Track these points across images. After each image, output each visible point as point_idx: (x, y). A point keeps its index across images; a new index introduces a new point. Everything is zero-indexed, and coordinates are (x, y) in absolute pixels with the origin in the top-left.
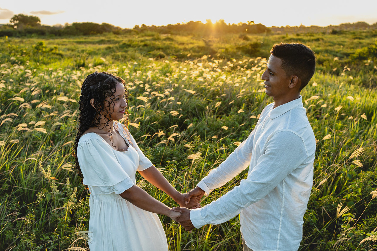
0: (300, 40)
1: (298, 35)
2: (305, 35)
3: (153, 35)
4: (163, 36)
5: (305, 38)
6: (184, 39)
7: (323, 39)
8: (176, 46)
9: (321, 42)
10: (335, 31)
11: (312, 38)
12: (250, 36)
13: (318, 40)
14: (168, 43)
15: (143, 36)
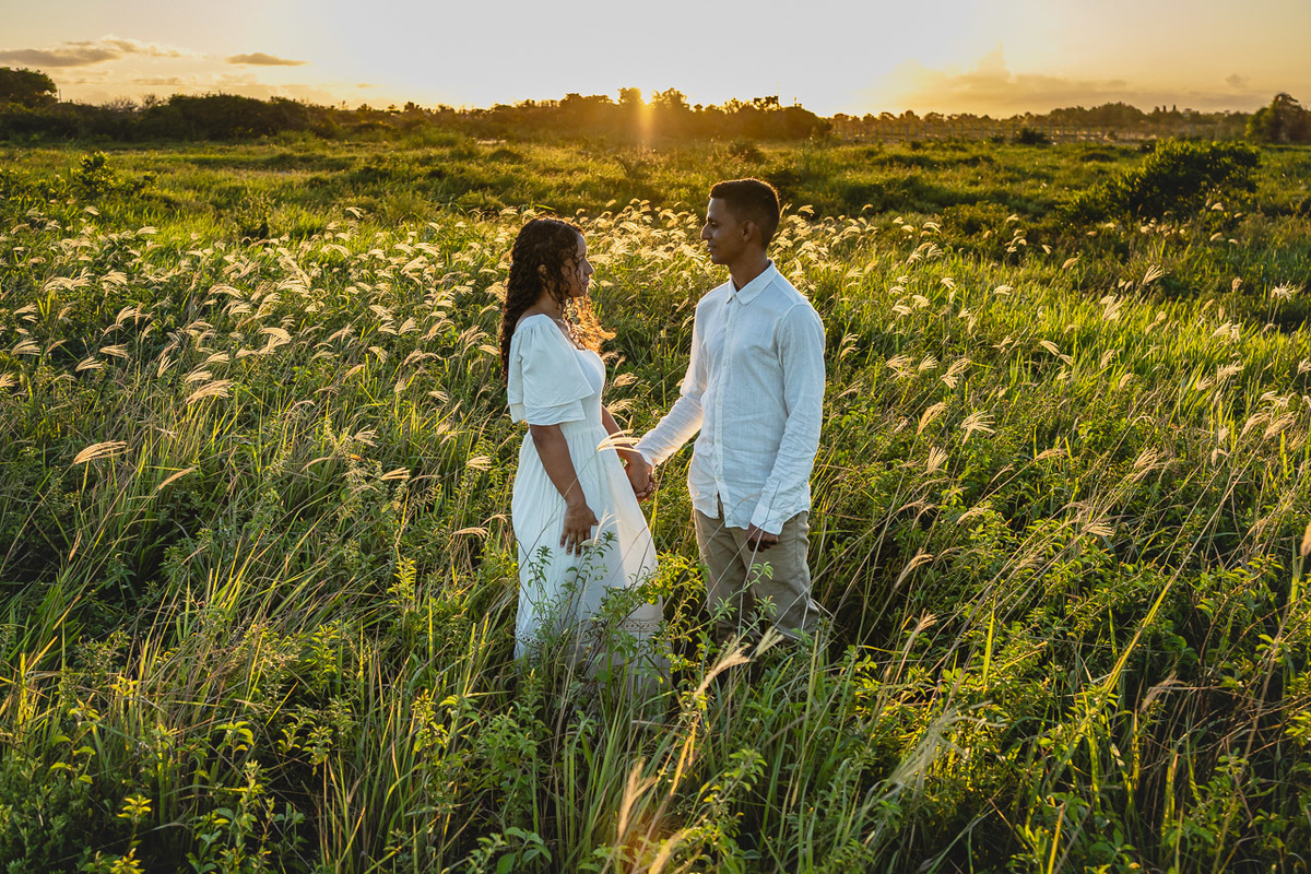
0: (921, 162)
1: (916, 146)
2: (939, 146)
3: (450, 143)
4: (486, 146)
5: (938, 156)
6: (557, 156)
7: (989, 160)
8: (534, 176)
9: (983, 167)
10: (1030, 135)
11: (959, 155)
12: (764, 149)
13: (974, 161)
14: (505, 168)
15: (417, 146)
